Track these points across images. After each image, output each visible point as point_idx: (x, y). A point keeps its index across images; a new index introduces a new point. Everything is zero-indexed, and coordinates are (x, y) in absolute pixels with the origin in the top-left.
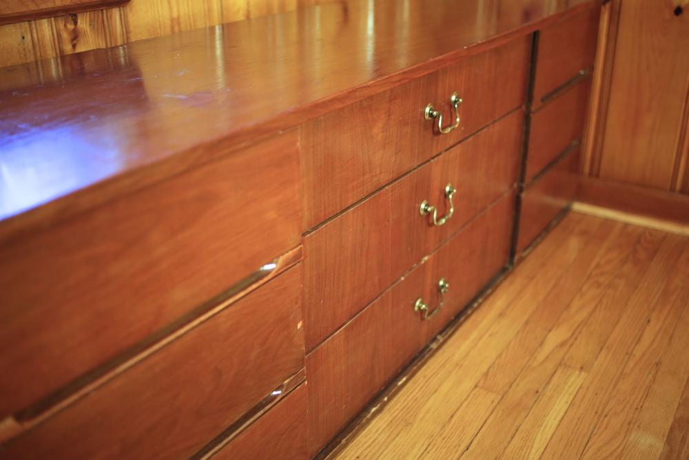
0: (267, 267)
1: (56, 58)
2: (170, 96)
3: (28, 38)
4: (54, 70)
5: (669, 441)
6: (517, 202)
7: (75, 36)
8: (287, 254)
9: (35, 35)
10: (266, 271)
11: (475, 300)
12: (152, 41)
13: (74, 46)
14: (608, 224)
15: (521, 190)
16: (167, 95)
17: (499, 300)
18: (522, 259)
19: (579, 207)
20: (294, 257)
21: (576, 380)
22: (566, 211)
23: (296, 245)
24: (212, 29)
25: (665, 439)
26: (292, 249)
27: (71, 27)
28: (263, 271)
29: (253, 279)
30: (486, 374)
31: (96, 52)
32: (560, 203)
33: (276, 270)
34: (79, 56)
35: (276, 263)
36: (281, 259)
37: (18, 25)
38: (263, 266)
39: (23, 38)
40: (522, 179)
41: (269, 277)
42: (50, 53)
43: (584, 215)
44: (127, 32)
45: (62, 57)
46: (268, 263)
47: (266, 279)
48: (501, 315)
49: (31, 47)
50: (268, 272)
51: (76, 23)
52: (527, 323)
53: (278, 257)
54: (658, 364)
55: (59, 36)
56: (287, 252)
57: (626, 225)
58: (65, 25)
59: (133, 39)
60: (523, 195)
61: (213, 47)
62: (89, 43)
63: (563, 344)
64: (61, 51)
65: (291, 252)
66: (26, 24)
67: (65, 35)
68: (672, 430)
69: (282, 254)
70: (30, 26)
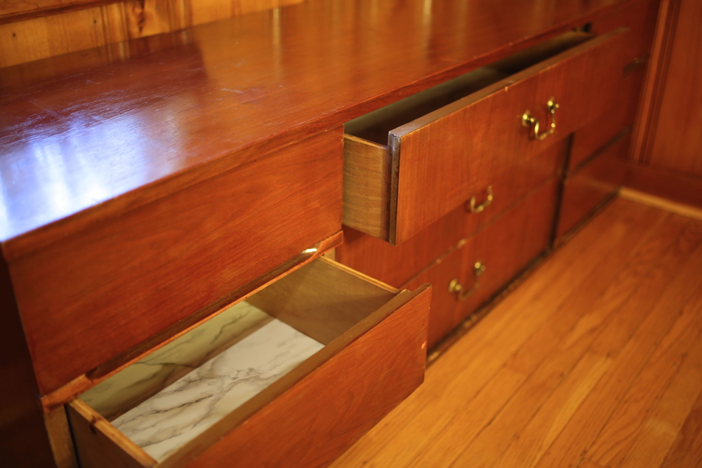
0: (309, 251)
1: (124, 42)
2: (227, 90)
3: (100, 22)
4: (122, 52)
5: (684, 430)
6: (559, 189)
7: (142, 20)
8: (328, 239)
9: (106, 19)
10: (308, 253)
11: (511, 281)
12: (213, 25)
13: (141, 29)
14: (654, 212)
15: (564, 176)
16: (224, 89)
17: (535, 283)
18: (562, 244)
19: (627, 193)
20: (334, 242)
21: (601, 366)
22: (612, 197)
23: (336, 231)
24: (271, 12)
25: (680, 428)
26: (332, 235)
27: (138, 11)
28: (304, 254)
29: (296, 261)
30: (515, 355)
31: (161, 36)
32: (607, 187)
33: (316, 253)
34: (146, 40)
35: (317, 248)
36: (322, 244)
37: (91, 10)
38: (305, 250)
39: (95, 22)
40: (566, 166)
41: (310, 259)
42: (119, 36)
43: (630, 202)
44: (190, 15)
45: (130, 40)
46: (310, 248)
47: (307, 262)
48: (537, 298)
49: (101, 30)
50: (310, 255)
51: (143, 7)
52: (560, 307)
53: (320, 242)
54: (684, 356)
55: (128, 19)
56: (328, 237)
57: (672, 215)
58: (133, 10)
59: (196, 22)
60: (567, 183)
61: (270, 34)
62: (154, 28)
63: (593, 330)
64: (129, 34)
65: (331, 237)
66: (97, 10)
67: (133, 19)
68: (688, 420)
69: (323, 240)
70: (102, 10)
